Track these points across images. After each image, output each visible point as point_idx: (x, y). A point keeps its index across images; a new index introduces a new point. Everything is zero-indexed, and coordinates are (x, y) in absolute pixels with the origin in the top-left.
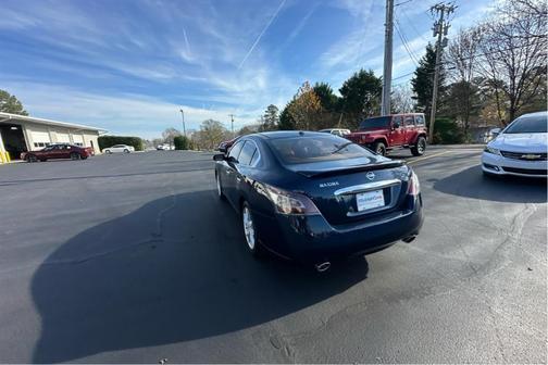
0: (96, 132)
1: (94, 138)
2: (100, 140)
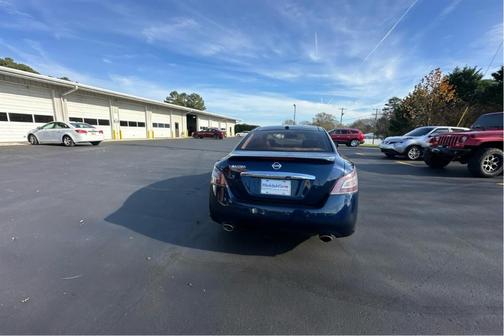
0: (234, 121)
1: (233, 125)
2: (236, 127)
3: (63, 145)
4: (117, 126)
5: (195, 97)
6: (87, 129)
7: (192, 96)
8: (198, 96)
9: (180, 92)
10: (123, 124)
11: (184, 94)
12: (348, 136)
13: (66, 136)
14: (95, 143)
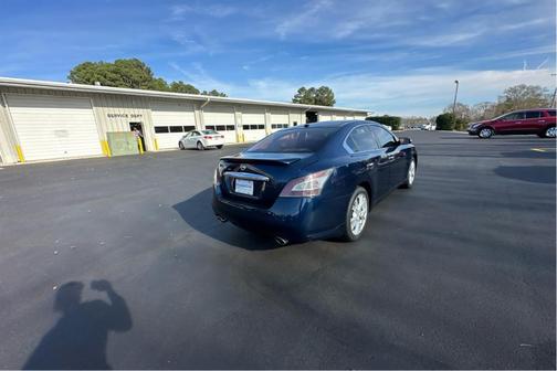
3: (197, 149)
4: (240, 130)
5: (324, 90)
6: (213, 135)
7: (321, 89)
8: (327, 88)
9: (307, 88)
10: (246, 127)
11: (312, 89)
12: (541, 121)
13: (199, 142)
14: (219, 147)
